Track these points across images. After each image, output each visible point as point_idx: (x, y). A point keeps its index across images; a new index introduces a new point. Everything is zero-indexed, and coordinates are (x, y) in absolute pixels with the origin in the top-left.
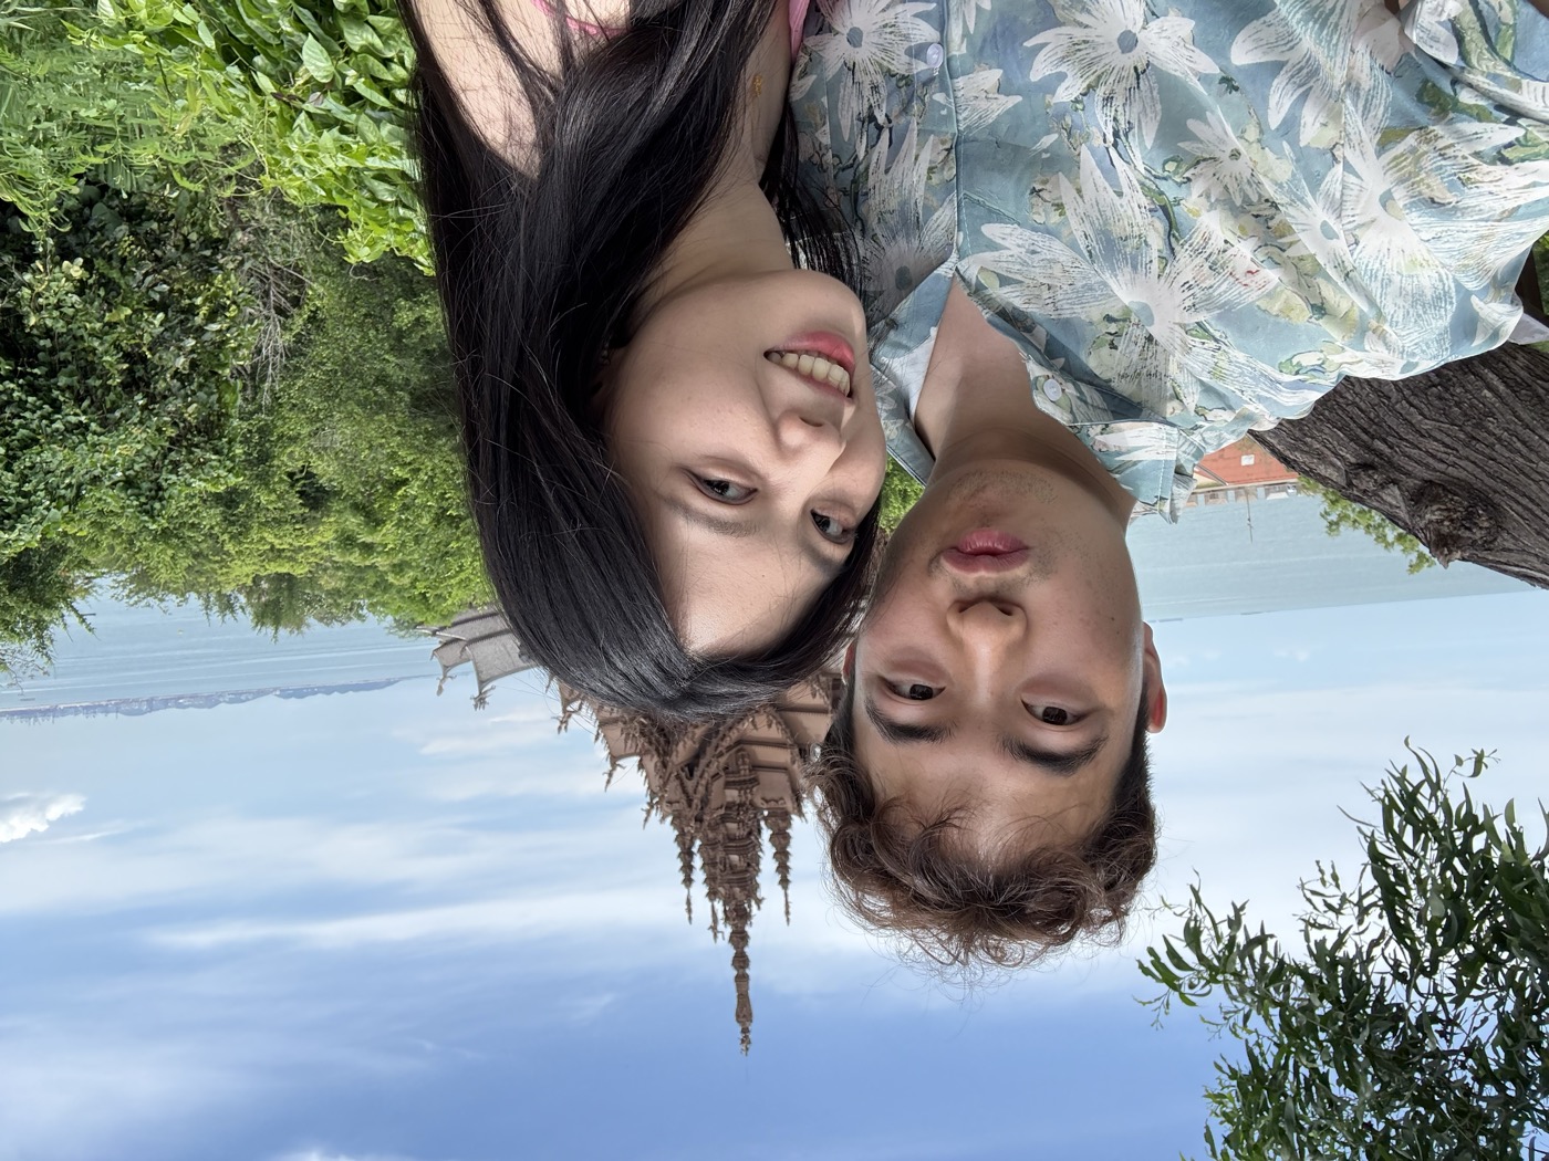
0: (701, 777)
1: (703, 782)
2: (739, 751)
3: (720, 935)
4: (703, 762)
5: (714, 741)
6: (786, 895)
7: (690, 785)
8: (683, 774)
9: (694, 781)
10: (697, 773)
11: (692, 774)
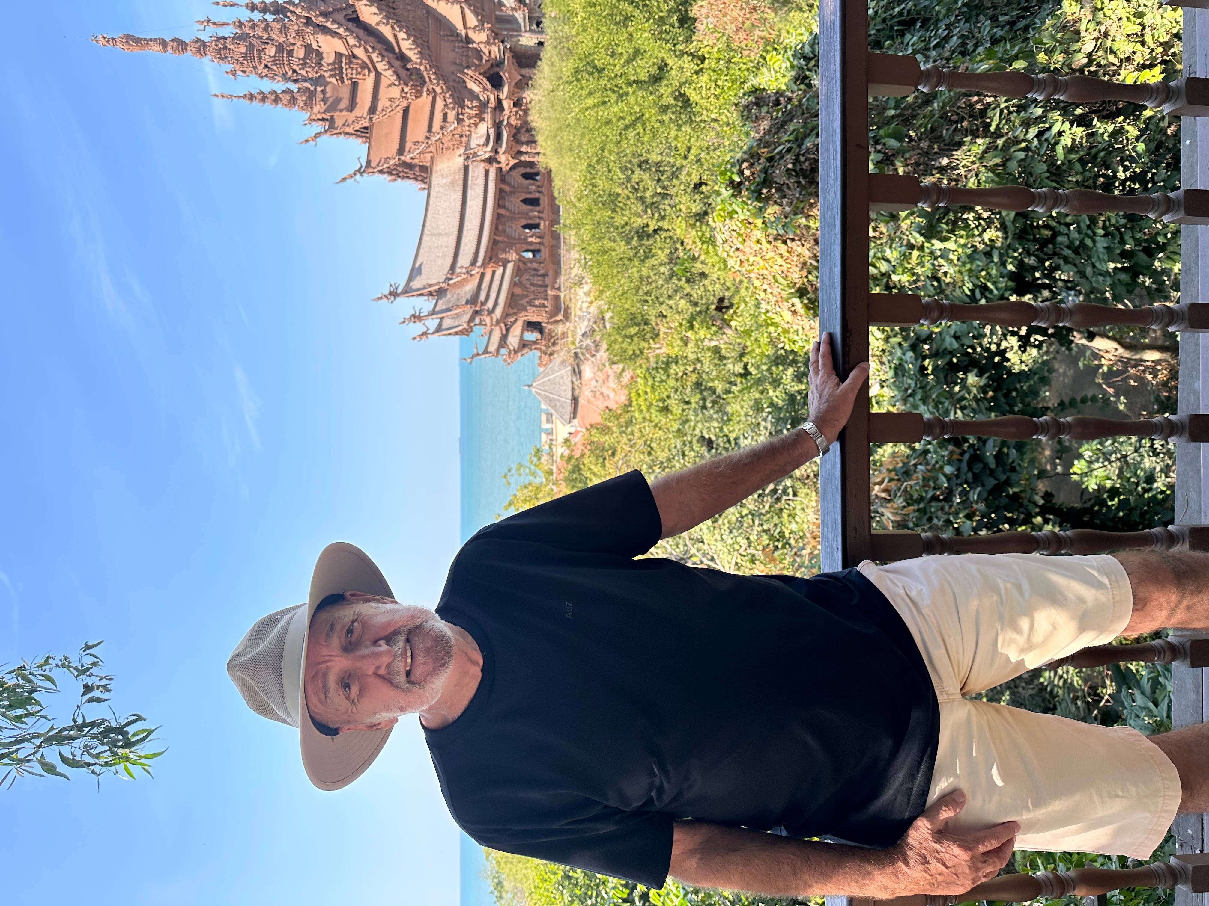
0: (347, 29)
1: (341, 31)
2: (369, 70)
3: (202, 27)
4: (361, 32)
5: (379, 46)
6: (239, 97)
7: (340, 17)
8: (350, 12)
9: (343, 21)
10: (350, 25)
11: (349, 20)
